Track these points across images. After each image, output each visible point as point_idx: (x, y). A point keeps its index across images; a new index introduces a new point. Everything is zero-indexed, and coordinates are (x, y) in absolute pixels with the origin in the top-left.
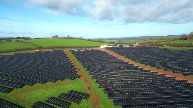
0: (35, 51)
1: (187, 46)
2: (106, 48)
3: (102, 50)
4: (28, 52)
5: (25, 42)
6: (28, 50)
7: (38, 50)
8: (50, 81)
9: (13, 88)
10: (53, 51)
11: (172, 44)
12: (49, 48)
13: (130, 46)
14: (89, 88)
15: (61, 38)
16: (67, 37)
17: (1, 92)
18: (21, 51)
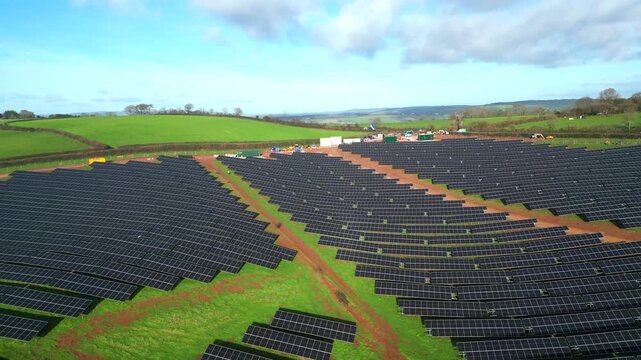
0: (91, 161)
1: (612, 137)
2: (340, 146)
3: (330, 155)
4: (62, 165)
5: (32, 130)
6: (60, 159)
7: (102, 160)
8: (196, 279)
9: (57, 315)
10: (160, 162)
11: (561, 130)
12: (139, 151)
13: (421, 138)
14: (342, 298)
15: (160, 113)
16: (183, 108)
17: (3, 334)
18: (33, 162)
